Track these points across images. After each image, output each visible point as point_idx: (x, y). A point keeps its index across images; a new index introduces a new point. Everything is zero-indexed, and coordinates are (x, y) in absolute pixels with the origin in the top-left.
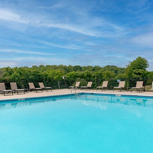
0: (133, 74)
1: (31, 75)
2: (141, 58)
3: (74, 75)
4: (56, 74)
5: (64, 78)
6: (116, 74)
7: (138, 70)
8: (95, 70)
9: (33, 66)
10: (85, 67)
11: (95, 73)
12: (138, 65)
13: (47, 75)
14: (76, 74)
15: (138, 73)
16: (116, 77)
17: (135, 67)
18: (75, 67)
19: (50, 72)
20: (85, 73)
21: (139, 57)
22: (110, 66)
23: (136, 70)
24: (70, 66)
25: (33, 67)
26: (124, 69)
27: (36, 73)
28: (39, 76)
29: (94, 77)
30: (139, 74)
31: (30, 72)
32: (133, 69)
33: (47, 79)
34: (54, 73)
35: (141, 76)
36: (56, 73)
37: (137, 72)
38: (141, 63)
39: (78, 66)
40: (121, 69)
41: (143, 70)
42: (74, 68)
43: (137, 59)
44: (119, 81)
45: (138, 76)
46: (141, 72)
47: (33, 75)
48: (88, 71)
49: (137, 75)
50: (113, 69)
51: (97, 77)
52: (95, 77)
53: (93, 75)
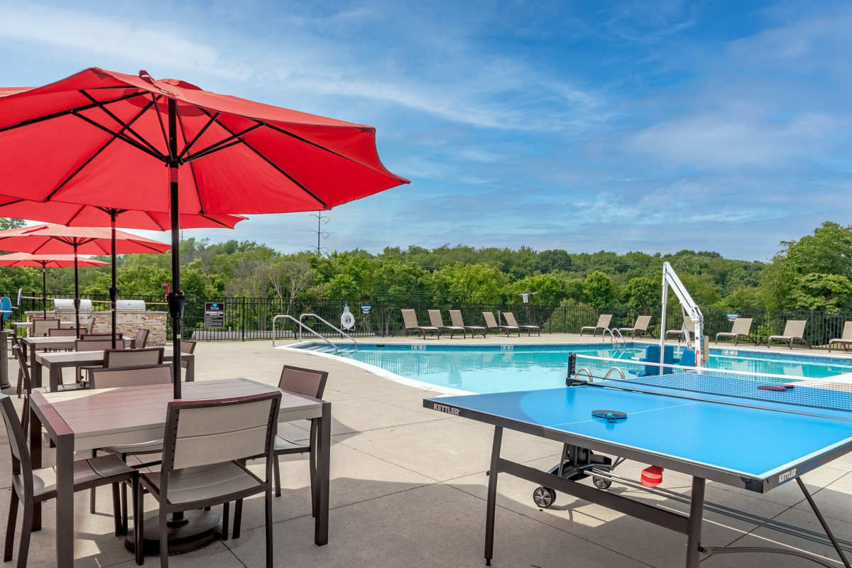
0: (797, 293)
1: (393, 282)
2: (836, 226)
3: (544, 287)
4: (480, 283)
5: (525, 300)
6: (719, 287)
7: (820, 277)
8: (629, 272)
9: (387, 250)
10: (586, 257)
11: (633, 281)
12: (820, 258)
13: (447, 286)
14: (553, 282)
15: (817, 289)
16: (723, 303)
17: (806, 261)
18: (546, 256)
19: (458, 273)
20: (587, 281)
21: (827, 224)
22: (692, 253)
23: (809, 276)
24: (527, 252)
25: (385, 251)
26: (759, 267)
27: (414, 278)
28: (421, 286)
29: (628, 296)
30: (827, 293)
31: (393, 271)
32: (800, 270)
33: (449, 300)
34: (472, 278)
35: (834, 301)
36: (480, 277)
37: (814, 285)
38: (838, 249)
39: (556, 253)
40: (745, 268)
41: (843, 278)
42: (542, 259)
43: (816, 231)
44: (732, 317)
45: (820, 301)
46: (836, 287)
47: (401, 284)
48: (600, 273)
49: (814, 296)
50: (706, 266)
51: (640, 298)
52: (632, 299)
53: (624, 289)
